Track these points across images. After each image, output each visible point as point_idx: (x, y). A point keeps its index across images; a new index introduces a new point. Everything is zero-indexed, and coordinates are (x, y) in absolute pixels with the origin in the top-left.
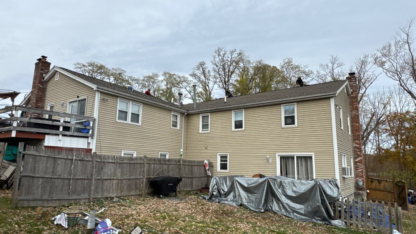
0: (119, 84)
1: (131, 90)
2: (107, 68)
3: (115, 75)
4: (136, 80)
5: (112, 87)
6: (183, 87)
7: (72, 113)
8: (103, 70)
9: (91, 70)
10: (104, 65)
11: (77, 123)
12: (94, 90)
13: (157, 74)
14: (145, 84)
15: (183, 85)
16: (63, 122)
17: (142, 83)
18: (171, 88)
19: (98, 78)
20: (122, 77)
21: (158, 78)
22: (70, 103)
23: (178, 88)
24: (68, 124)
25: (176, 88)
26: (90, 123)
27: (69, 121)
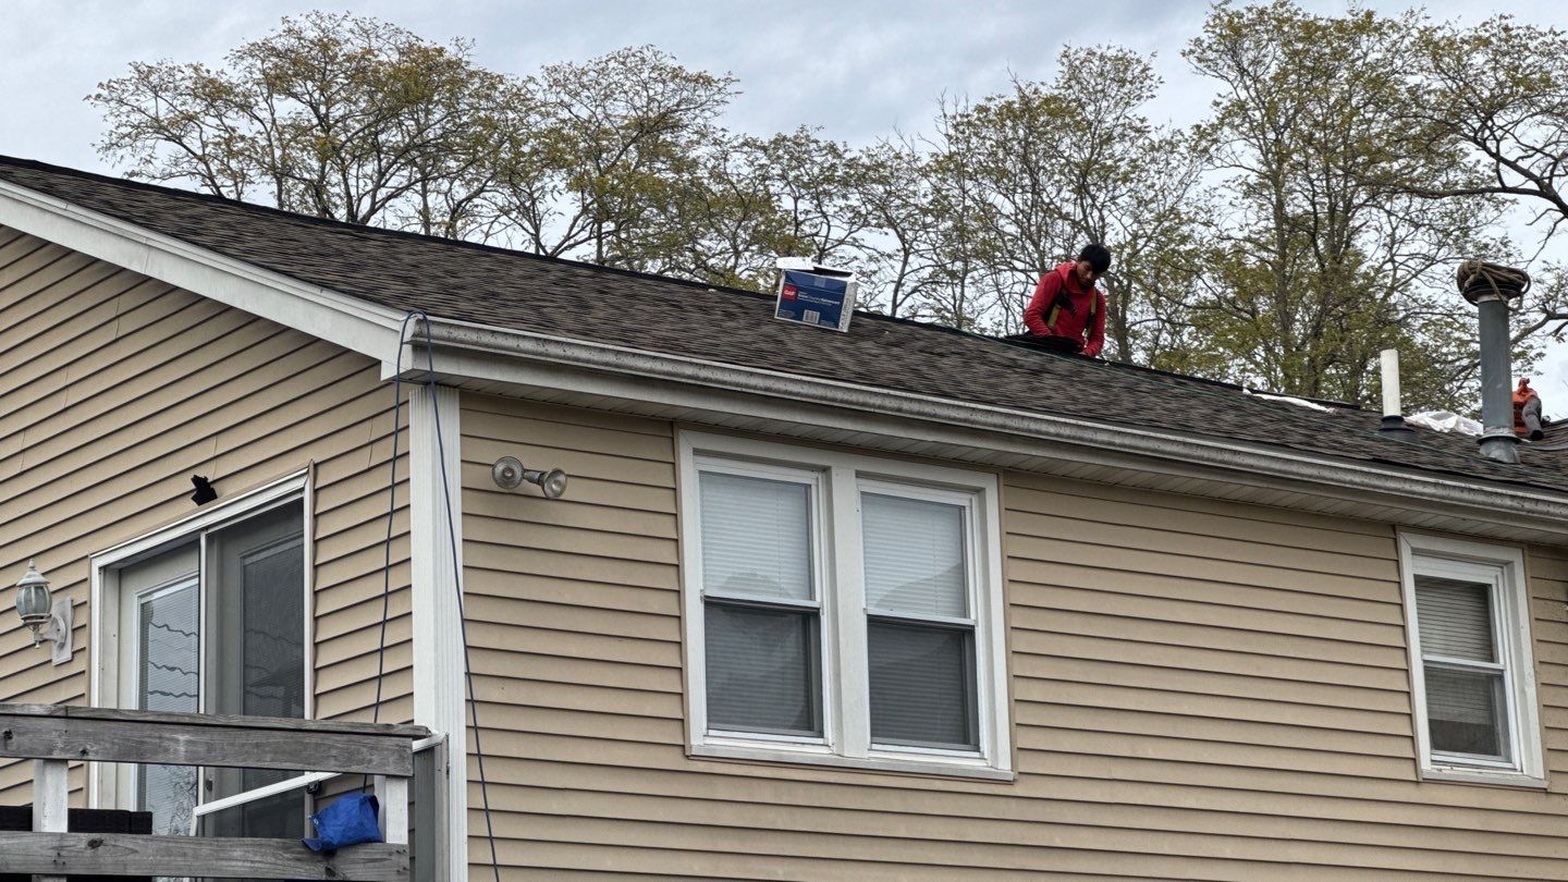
0: (653, 267)
1: (831, 315)
2: (491, 81)
3: (595, 154)
4: (862, 180)
5: (584, 306)
7: (156, 704)
8: (438, 113)
9: (300, 130)
10: (451, 52)
11: (218, 825)
12: (387, 372)
13: (1123, 63)
15: (1509, 149)
16: (63, 827)
18: (1341, 215)
19: (399, 215)
20: (679, 165)
21: (1139, 110)
22: (120, 572)
23: (1435, 208)
24: (126, 841)
26: (374, 802)
27: (131, 806)
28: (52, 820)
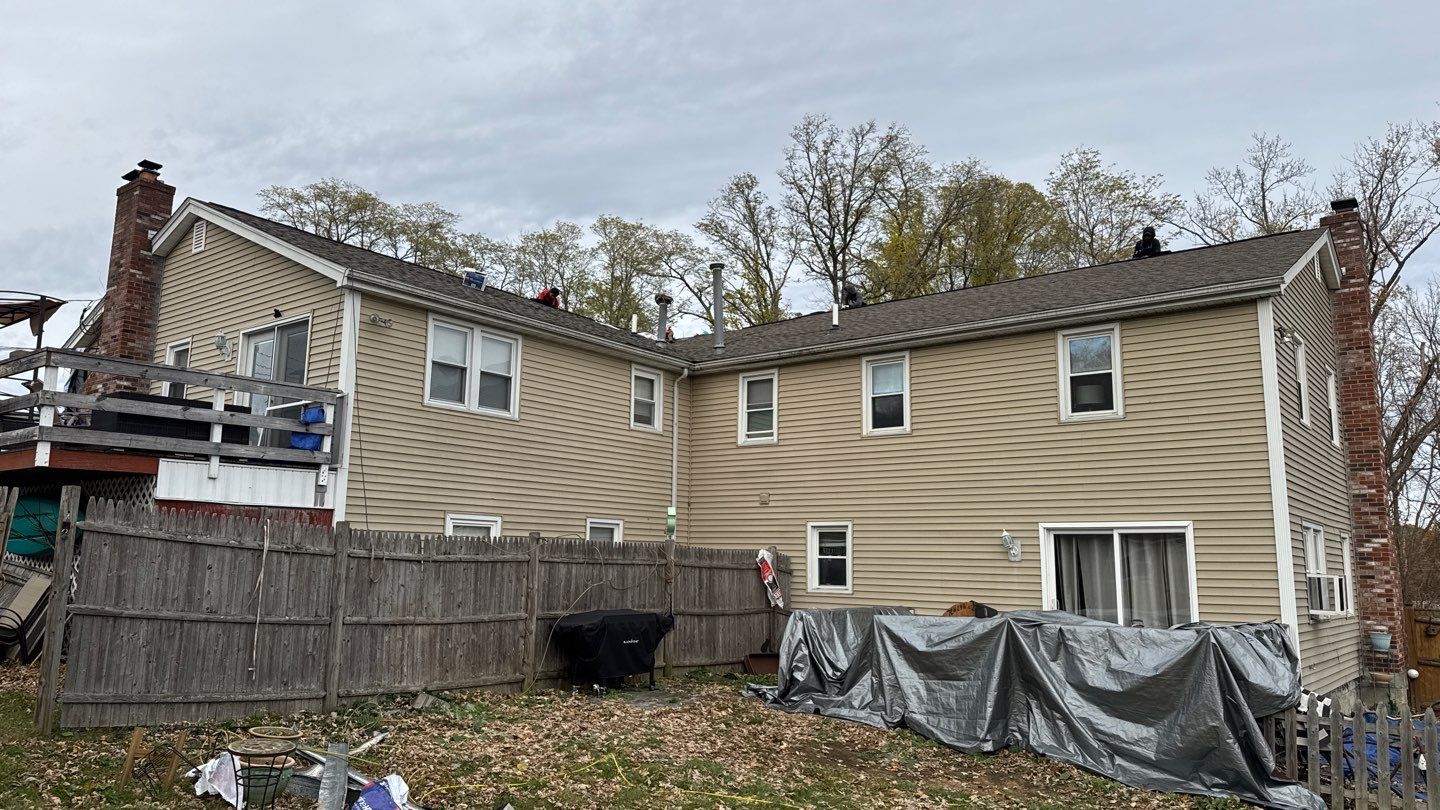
0: (431, 267)
1: (479, 286)
2: (386, 206)
3: (416, 232)
4: (496, 250)
5: (404, 273)
6: (674, 274)
7: (256, 376)
8: (369, 213)
9: (324, 212)
10: (374, 195)
11: (274, 414)
12: (339, 285)
13: (573, 227)
14: (531, 264)
15: (674, 266)
16: (222, 409)
17: (518, 261)
18: (629, 277)
19: (355, 241)
20: (441, 239)
21: (576, 242)
22: (249, 336)
23: (654, 279)
24: (242, 415)
25: (645, 276)
26: (323, 411)
27: (247, 405)
28: (219, 406)
